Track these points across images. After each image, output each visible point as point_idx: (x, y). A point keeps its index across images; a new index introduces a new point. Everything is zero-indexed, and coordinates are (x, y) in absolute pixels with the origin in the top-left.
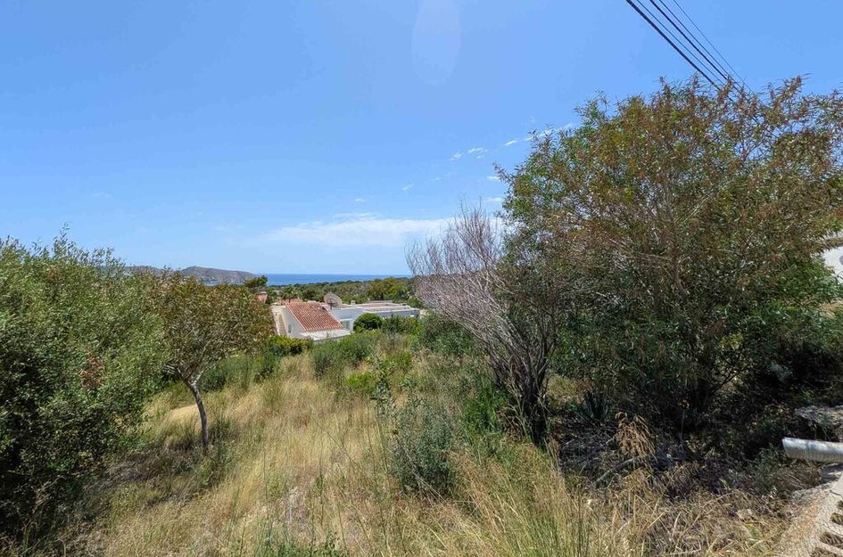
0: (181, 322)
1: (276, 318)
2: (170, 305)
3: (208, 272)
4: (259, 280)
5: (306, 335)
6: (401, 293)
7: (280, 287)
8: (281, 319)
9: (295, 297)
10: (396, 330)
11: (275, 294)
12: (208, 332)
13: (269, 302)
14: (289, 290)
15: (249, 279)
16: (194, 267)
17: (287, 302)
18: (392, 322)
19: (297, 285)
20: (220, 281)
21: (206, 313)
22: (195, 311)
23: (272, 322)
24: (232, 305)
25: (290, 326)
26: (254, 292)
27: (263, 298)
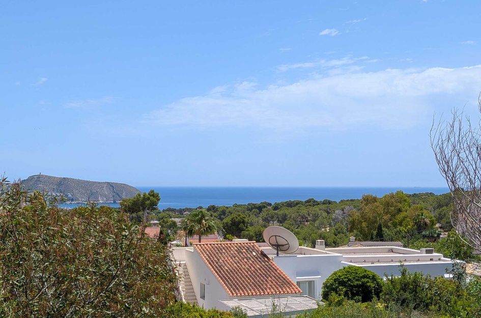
0: (27, 274)
1: (180, 271)
2: (10, 244)
3: (62, 184)
4: (145, 199)
5: (232, 304)
6: (421, 226)
7: (181, 212)
8: (187, 274)
9: (209, 230)
10: (412, 305)
11: (174, 224)
12: (68, 292)
13: (164, 240)
14: (199, 217)
15: (129, 197)
16: (39, 177)
17: (195, 239)
18: (405, 287)
19: (212, 209)
20: (82, 201)
21: (65, 259)
22: (47, 254)
23: (172, 279)
24: (104, 244)
25: (203, 287)
26: (139, 220)
27: (153, 232)
